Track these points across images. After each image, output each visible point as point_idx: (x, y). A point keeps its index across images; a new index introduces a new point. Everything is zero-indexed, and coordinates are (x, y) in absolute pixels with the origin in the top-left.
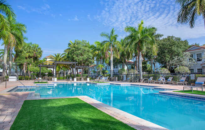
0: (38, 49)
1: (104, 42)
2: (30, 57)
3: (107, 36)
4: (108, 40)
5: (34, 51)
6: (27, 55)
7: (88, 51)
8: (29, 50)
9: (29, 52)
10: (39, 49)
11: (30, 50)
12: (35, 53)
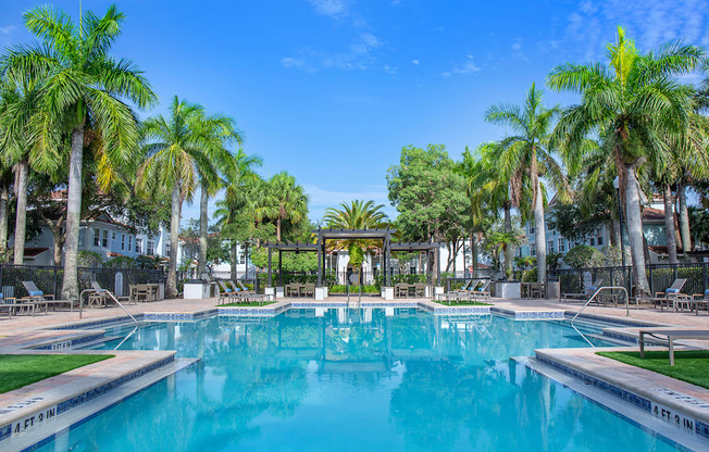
0: (291, 192)
1: (507, 142)
2: (266, 220)
3: (512, 116)
4: (521, 133)
5: (281, 199)
6: (259, 213)
7: (451, 185)
8: (263, 198)
9: (265, 204)
10: (297, 190)
11: (268, 198)
12: (282, 204)
